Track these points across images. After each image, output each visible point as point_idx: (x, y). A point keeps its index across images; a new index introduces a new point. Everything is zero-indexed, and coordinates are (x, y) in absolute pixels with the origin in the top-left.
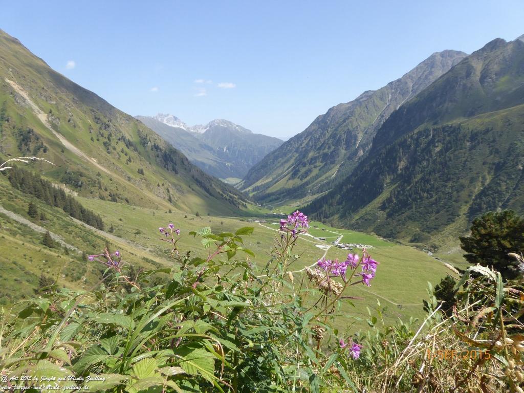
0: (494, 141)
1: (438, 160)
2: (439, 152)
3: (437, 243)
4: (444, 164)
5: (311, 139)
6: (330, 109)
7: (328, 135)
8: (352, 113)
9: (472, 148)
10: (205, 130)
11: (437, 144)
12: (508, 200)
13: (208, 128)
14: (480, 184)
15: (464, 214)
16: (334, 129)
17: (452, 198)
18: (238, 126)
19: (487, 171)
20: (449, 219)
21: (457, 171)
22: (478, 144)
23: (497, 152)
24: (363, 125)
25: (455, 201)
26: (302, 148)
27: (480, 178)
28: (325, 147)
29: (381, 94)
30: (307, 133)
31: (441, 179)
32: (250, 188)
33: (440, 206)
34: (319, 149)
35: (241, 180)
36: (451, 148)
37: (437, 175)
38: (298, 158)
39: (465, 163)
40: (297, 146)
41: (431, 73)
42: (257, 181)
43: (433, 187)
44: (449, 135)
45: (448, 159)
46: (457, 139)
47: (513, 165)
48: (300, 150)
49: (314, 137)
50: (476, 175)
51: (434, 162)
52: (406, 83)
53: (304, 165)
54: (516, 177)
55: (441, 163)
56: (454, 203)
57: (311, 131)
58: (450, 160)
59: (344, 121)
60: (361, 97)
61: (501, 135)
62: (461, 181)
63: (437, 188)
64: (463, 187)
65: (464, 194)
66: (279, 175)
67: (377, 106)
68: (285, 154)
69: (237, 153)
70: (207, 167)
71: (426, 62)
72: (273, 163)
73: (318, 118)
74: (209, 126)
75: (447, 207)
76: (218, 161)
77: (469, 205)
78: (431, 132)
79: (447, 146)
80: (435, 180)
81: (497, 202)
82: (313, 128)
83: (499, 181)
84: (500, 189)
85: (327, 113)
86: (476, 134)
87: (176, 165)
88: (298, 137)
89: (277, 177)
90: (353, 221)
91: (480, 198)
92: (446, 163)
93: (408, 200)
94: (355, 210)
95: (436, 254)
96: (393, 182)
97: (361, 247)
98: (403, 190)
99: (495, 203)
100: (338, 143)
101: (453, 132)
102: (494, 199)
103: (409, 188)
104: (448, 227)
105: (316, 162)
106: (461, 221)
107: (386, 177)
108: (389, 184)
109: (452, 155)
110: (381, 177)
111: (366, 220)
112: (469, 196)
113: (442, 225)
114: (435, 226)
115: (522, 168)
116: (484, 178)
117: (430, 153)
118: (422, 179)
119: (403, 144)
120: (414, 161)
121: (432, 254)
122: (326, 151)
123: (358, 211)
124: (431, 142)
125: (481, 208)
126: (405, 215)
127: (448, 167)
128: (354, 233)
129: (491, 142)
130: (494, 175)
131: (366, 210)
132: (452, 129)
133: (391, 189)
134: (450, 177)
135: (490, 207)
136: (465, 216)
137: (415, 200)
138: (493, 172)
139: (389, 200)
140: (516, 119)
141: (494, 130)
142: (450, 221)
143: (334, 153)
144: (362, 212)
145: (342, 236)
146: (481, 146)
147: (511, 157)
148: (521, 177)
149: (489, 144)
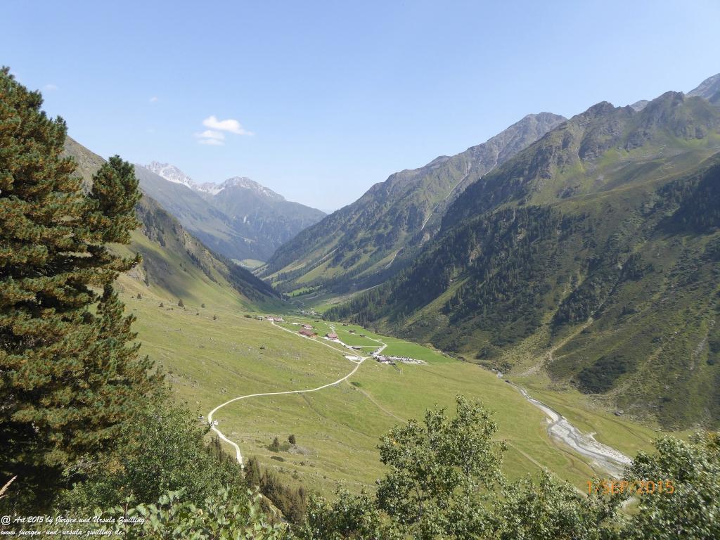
0: (590, 230)
1: (520, 251)
2: (521, 241)
3: (510, 361)
4: (527, 257)
5: (363, 214)
6: (391, 176)
7: (385, 210)
8: (420, 184)
9: (563, 238)
10: (219, 191)
11: (519, 231)
12: (602, 309)
13: (223, 188)
14: (569, 285)
15: (547, 324)
16: (394, 202)
17: (533, 302)
18: (265, 188)
19: (579, 269)
20: (527, 329)
21: (542, 267)
22: (571, 234)
23: (593, 245)
24: (433, 200)
25: (537, 306)
26: (351, 225)
27: (571, 277)
28: (380, 226)
29: (459, 161)
30: (359, 205)
31: (521, 276)
32: (275, 275)
33: (519, 312)
34: (373, 228)
35: (264, 263)
36: (537, 236)
37: (517, 271)
38: (344, 239)
39: (552, 257)
40: (343, 222)
41: (523, 140)
42: (285, 266)
43: (510, 286)
44: (536, 220)
45: (532, 251)
46: (545, 225)
47: (611, 263)
48: (348, 227)
49: (368, 212)
50: (566, 274)
51: (515, 253)
52: (491, 150)
53: (351, 248)
54: (614, 279)
55: (523, 256)
56: (535, 308)
57: (364, 203)
58: (535, 252)
59: (408, 193)
60: (434, 163)
61: (599, 224)
62: (546, 279)
63: (516, 288)
64: (548, 287)
65: (549, 297)
66: (317, 259)
67: (452, 177)
68: (327, 232)
69: (261, 226)
70: (218, 243)
71: (517, 125)
72: (310, 244)
73: (374, 186)
74: (225, 185)
75: (526, 313)
76: (233, 234)
77: (553, 313)
78: (514, 214)
79: (532, 234)
80: (515, 277)
81: (588, 310)
82: (367, 199)
83: (592, 283)
84: (593, 294)
85: (387, 181)
86: (569, 221)
87: (163, 233)
88: (346, 211)
89: (313, 262)
90: (405, 327)
91: (568, 304)
92: (529, 256)
93: (478, 301)
94: (410, 313)
95: (507, 376)
96: (461, 276)
97: (408, 362)
98: (473, 288)
99: (585, 311)
100: (397, 222)
101: (541, 216)
102: (585, 305)
103: (480, 286)
104: (526, 340)
105: (366, 245)
106: (543, 333)
107: (453, 270)
108: (455, 280)
109: (537, 246)
110: (446, 270)
111: (422, 326)
112: (555, 300)
113: (518, 338)
114: (510, 337)
115: (621, 268)
116: (575, 278)
117: (511, 241)
118: (499, 274)
119: (477, 227)
120: (490, 251)
121: (502, 375)
122: (381, 230)
123: (413, 314)
124: (513, 227)
125: (568, 317)
126: (472, 322)
127: (532, 261)
128: (404, 343)
129: (587, 232)
130: (588, 274)
131: (423, 313)
132: (540, 212)
133: (458, 286)
134: (533, 274)
135: (580, 316)
136: (548, 326)
137: (487, 302)
138: (586, 271)
139: (454, 301)
140: (619, 205)
141: (590, 217)
142: (529, 332)
143: (391, 234)
144: (418, 315)
145: (386, 346)
146: (574, 236)
147: (609, 253)
148: (620, 279)
149: (584, 235)
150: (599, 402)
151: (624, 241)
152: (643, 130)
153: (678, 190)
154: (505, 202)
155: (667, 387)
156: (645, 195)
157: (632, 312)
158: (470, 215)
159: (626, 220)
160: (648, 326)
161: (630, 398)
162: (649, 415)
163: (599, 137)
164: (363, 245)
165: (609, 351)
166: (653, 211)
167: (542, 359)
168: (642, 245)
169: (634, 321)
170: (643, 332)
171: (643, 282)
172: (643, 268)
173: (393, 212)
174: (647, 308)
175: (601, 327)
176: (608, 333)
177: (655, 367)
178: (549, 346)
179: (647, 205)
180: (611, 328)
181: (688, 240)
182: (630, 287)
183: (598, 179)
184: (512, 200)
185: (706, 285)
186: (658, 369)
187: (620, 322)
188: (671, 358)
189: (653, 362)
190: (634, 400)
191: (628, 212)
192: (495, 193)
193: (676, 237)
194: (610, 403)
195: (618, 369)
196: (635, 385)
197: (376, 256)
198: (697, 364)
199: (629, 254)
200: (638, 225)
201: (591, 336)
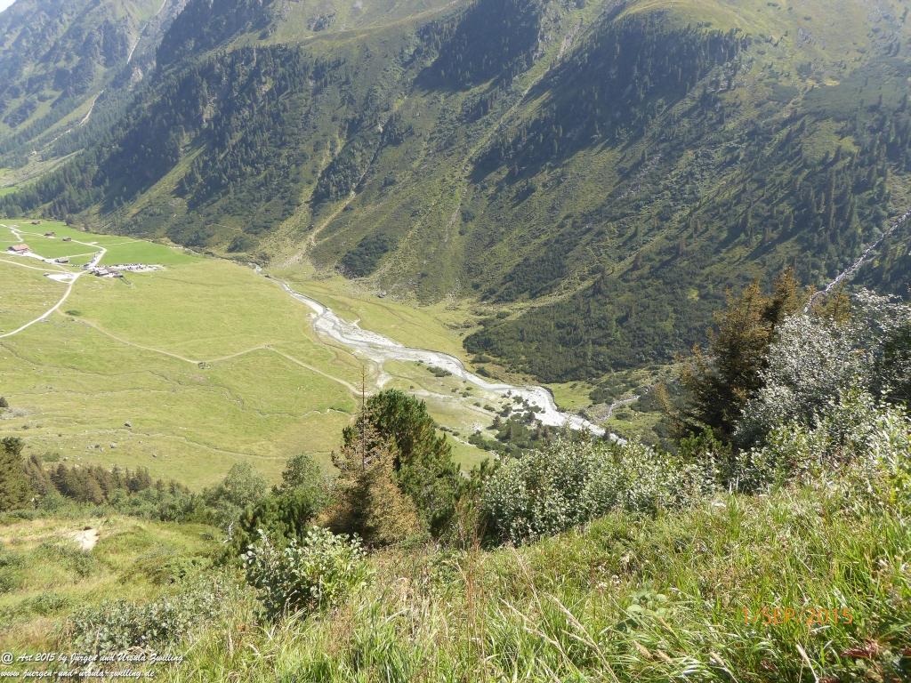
0: (347, 82)
1: (267, 108)
2: (267, 93)
3: (268, 251)
4: (276, 117)
9: (317, 91)
11: (264, 79)
12: (364, 181)
14: (328, 152)
15: (307, 202)
17: (288, 175)
19: (338, 132)
20: (285, 210)
21: (296, 130)
22: (326, 86)
23: (351, 101)
25: (293, 181)
27: (329, 143)
31: (271, 142)
33: (272, 189)
36: (286, 88)
37: (266, 135)
39: (306, 117)
43: (260, 156)
44: (283, 65)
45: (281, 108)
46: (294, 72)
47: (371, 124)
50: (323, 138)
51: (261, 111)
54: (375, 144)
55: (271, 115)
56: (292, 184)
58: (285, 110)
61: (356, 73)
62: (301, 146)
63: (267, 158)
64: (304, 156)
65: (306, 168)
75: (282, 190)
77: (313, 187)
78: (255, 54)
79: (280, 84)
80: (263, 144)
81: (350, 182)
83: (352, 150)
84: (353, 162)
86: (323, 68)
90: (127, 219)
91: (328, 177)
92: (278, 114)
93: (221, 178)
94: (130, 197)
95: (267, 270)
96: (195, 143)
97: (140, 271)
98: (213, 160)
99: (346, 184)
100: (86, 49)
101: (288, 59)
102: (346, 177)
103: (222, 156)
104: (285, 223)
105: (41, 88)
106: (303, 212)
107: (182, 135)
108: (188, 148)
109: (287, 101)
110: (173, 135)
111: (151, 215)
112: (314, 172)
113: (276, 221)
114: (265, 222)
115: (381, 130)
116: (333, 143)
117: (254, 94)
118: (243, 140)
119: (207, 72)
120: (228, 108)
121: (261, 269)
122: (61, 64)
123: (136, 199)
124: (255, 74)
125: (328, 194)
126: (217, 205)
127: (282, 123)
128: (129, 242)
129: (344, 83)
130: (347, 139)
131: (150, 196)
132: (287, 54)
133: (192, 158)
134: (285, 140)
135: (341, 190)
136: (307, 205)
137: (232, 178)
138: (345, 134)
139: (190, 178)
140: (376, 48)
141: (347, 64)
142: (287, 214)
143: (80, 71)
144: (143, 200)
145: (105, 251)
146: (329, 89)
147: (369, 111)
148: (380, 144)
149: (340, 87)
150: (363, 286)
151: (383, 97)
153: (438, 34)
154: (242, 33)
155: (425, 262)
156: (404, 38)
157: (392, 183)
158: (196, 50)
159: (385, 69)
160: (408, 199)
161: (392, 277)
162: (409, 292)
164: (35, 87)
165: (371, 230)
166: (413, 58)
167: (303, 245)
168: (402, 102)
169: (396, 193)
170: (404, 205)
171: (403, 147)
172: (403, 131)
173: (75, 33)
174: (408, 177)
175: (364, 202)
176: (370, 208)
177: (415, 242)
178: (310, 228)
179: (406, 51)
180: (373, 202)
181: (446, 97)
182: (391, 153)
183: (356, 6)
184: (251, 31)
185: (460, 150)
186: (417, 244)
187: (382, 195)
188: (429, 231)
189: (413, 238)
190: (396, 279)
191: (386, 59)
192: (227, 18)
193: (435, 94)
194: (374, 286)
195: (381, 248)
196: (397, 263)
197: (61, 107)
198: (451, 235)
199: (389, 114)
200: (398, 77)
201: (354, 214)
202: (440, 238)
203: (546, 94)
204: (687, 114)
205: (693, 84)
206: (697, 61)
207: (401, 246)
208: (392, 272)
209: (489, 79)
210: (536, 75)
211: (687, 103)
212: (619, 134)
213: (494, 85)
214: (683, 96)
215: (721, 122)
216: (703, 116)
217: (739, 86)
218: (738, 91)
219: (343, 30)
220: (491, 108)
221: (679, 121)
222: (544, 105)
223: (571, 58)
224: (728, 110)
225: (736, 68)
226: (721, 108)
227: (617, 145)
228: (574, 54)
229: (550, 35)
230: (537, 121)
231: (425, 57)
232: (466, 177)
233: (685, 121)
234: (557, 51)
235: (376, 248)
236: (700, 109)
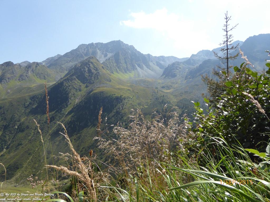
0: (4, 113)
12: (9, 145)
23: (5, 119)
47: (13, 126)
54: (14, 132)
61: (7, 111)
81: (4, 146)
83: (5, 135)
84: (5, 139)
99: (2, 147)
102: (2, 144)
115: (17, 128)
130: (3, 131)
140: (15, 103)
141: (4, 108)
147: (12, 122)
148: (16, 132)
149: (1, 115)
151: (18, 117)
152: (25, 74)
153: (37, 99)
155: (34, 170)
156: (25, 100)
157: (21, 144)
159: (18, 109)
160: (27, 149)
161: (21, 178)
162: (28, 183)
163: (8, 75)
165: (12, 162)
166: (29, 105)
168: (25, 119)
169: (22, 148)
170: (25, 152)
171: (25, 132)
172: (25, 127)
174: (27, 142)
175: (9, 152)
176: (12, 154)
177: (30, 164)
179: (26, 104)
180: (13, 152)
181: (40, 116)
182: (20, 135)
183: (8, 91)
185: (46, 131)
186: (31, 164)
187: (17, 149)
188: (35, 159)
189: (29, 162)
190: (22, 178)
191: (19, 106)
193: (36, 115)
194: (13, 183)
195: (16, 168)
196: (23, 173)
199: (20, 122)
200: (23, 111)
201: (5, 157)
202: (40, 161)
203: (73, 114)
204: (113, 116)
205: (113, 109)
206: (113, 103)
207: (25, 166)
208: (21, 176)
209: (54, 111)
210: (69, 109)
211: (113, 114)
212: (95, 123)
213: (56, 112)
214: (111, 112)
215: (122, 118)
216: (117, 117)
217: (125, 108)
218: (125, 110)
219: (3, 98)
220: (56, 118)
221: (111, 118)
222: (72, 116)
223: (79, 104)
224: (123, 115)
225: (123, 104)
226: (122, 114)
227: (95, 126)
228: (80, 102)
229: (72, 98)
230: (70, 121)
231: (33, 105)
232: (48, 140)
233: (113, 118)
234: (75, 102)
235: (14, 168)
236: (116, 115)
